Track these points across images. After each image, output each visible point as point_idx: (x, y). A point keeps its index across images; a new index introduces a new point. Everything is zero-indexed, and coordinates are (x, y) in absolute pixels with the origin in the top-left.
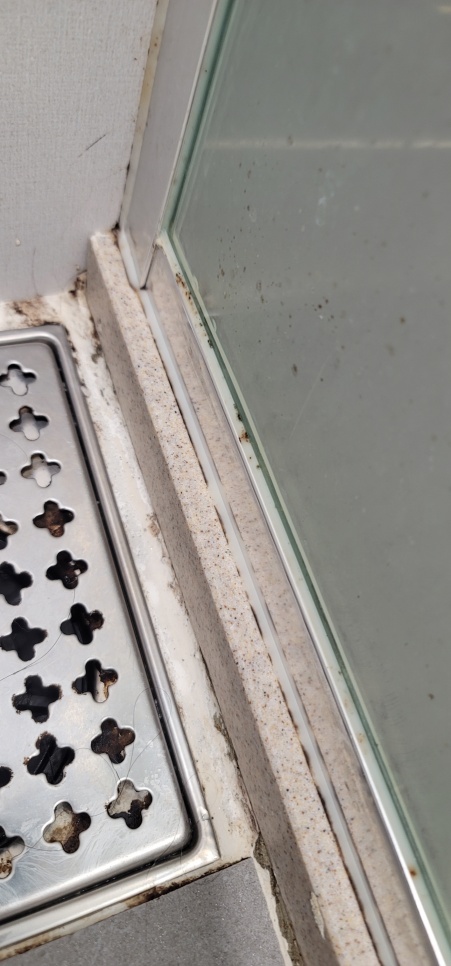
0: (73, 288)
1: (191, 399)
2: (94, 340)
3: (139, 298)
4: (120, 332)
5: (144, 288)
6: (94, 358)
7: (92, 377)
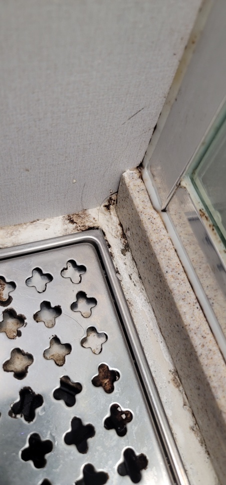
0: (107, 204)
1: (207, 296)
2: (123, 240)
3: (161, 217)
4: (149, 243)
5: (164, 211)
6: (123, 252)
7: (123, 264)
